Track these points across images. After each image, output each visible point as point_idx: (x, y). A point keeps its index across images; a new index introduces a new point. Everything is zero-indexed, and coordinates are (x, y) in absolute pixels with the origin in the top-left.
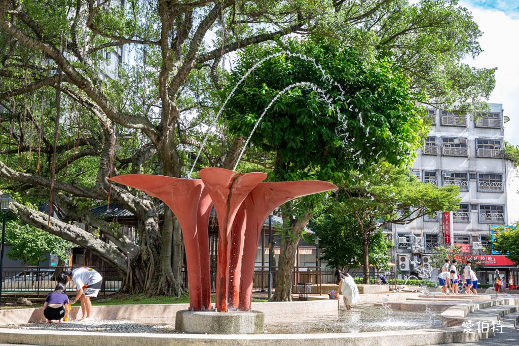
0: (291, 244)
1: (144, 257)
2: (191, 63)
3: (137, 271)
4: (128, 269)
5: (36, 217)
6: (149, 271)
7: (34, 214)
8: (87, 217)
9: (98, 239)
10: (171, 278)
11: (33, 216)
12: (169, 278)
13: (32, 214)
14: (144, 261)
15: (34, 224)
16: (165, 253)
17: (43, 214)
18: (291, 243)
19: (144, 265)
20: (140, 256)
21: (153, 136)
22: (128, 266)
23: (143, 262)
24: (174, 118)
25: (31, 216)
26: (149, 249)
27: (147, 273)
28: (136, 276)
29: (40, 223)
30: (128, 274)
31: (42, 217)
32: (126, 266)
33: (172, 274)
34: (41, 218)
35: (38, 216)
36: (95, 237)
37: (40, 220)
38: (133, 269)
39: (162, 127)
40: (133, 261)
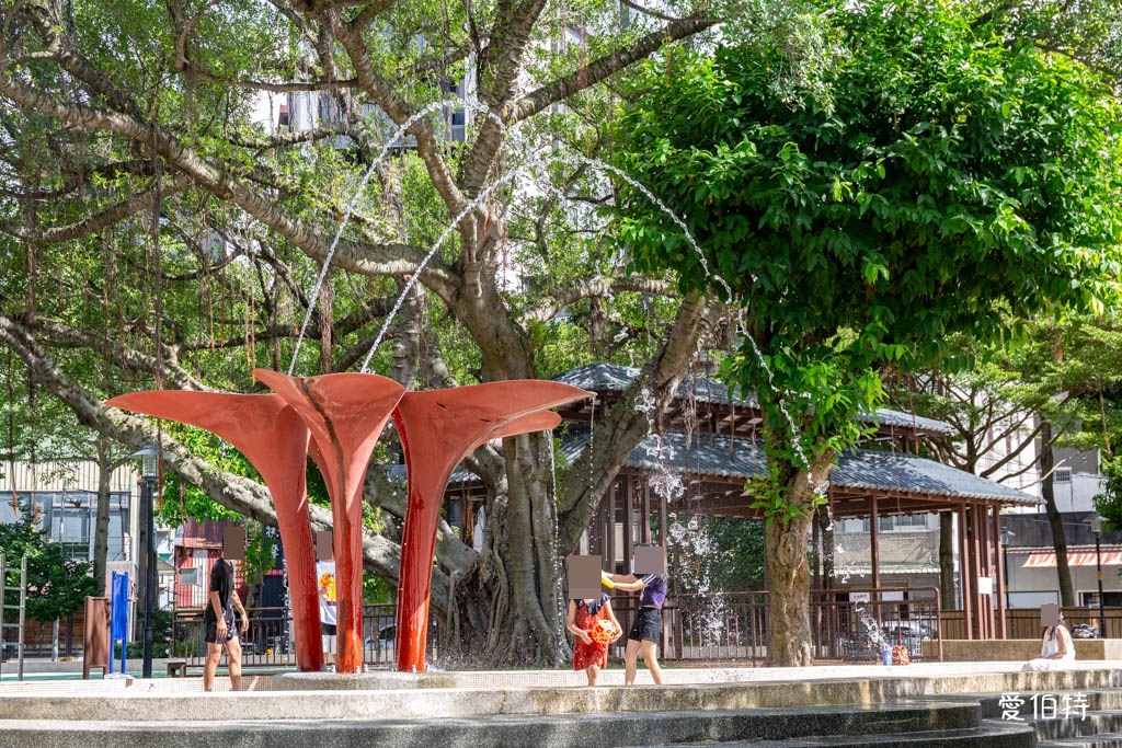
0: (789, 530)
1: (485, 575)
2: (503, 107)
3: (470, 608)
4: (450, 605)
5: (238, 491)
6: (495, 608)
7: (232, 485)
8: (372, 486)
9: (379, 537)
10: (537, 622)
11: (230, 489)
12: (532, 623)
13: (226, 485)
14: (485, 585)
15: (237, 508)
16: (519, 563)
17: (251, 483)
18: (790, 526)
19: (484, 594)
20: (476, 574)
21: (444, 287)
22: (450, 598)
23: (481, 586)
24: (487, 241)
25: (227, 490)
26: (497, 556)
27: (492, 613)
28: (468, 620)
29: (246, 504)
30: (449, 616)
31: (251, 489)
32: (445, 597)
33: (539, 612)
34: (249, 492)
35: (241, 488)
36: (370, 531)
37: (247, 497)
38: (462, 606)
39: (463, 265)
40: (460, 583)
